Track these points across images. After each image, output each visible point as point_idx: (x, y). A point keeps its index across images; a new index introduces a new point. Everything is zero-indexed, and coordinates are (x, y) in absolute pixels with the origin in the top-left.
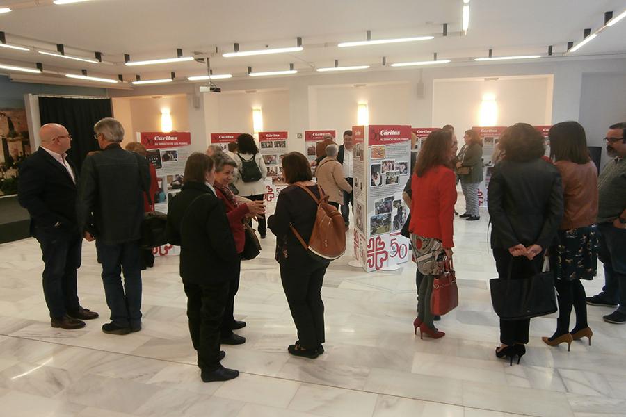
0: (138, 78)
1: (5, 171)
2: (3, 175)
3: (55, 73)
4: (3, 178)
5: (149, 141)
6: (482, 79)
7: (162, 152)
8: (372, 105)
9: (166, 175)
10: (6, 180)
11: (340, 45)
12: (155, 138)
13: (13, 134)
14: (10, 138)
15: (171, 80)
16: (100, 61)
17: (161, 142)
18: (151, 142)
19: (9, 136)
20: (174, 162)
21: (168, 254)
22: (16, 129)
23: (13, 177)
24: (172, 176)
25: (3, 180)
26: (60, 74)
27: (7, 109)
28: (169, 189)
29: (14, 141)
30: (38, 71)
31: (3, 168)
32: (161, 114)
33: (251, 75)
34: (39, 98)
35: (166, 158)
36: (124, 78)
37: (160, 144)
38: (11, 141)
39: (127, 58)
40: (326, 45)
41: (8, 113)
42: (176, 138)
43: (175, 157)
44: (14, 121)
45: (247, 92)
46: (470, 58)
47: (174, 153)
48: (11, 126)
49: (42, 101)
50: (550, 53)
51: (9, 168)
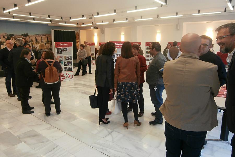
0: (83, 24)
3: (56, 23)
5: (58, 45)
6: (205, 22)
7: (62, 48)
8: (162, 33)
9: (63, 56)
11: (128, 12)
12: (60, 44)
13: (48, 41)
14: (47, 43)
15: (91, 25)
16: (62, 19)
17: (62, 45)
18: (59, 45)
19: (47, 42)
20: (66, 52)
21: (64, 81)
22: (49, 40)
24: (65, 56)
26: (57, 23)
27: (47, 34)
28: (64, 60)
29: (48, 44)
30: (50, 23)
32: (94, 35)
33: (114, 22)
34: (54, 31)
35: (64, 50)
36: (79, 24)
37: (62, 46)
38: (47, 44)
39: (70, 18)
40: (123, 12)
41: (47, 35)
42: (67, 44)
43: (67, 50)
44: (49, 37)
45: (119, 28)
46: (191, 14)
47: (66, 49)
48: (48, 39)
49: (55, 32)
50: (225, 11)
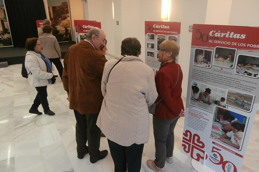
1: (3, 35)
2: (2, 37)
4: (2, 38)
10: (4, 39)
14: (5, 20)
19: (3, 19)
23: (8, 38)
25: (2, 39)
31: (2, 33)
51: (6, 34)
